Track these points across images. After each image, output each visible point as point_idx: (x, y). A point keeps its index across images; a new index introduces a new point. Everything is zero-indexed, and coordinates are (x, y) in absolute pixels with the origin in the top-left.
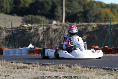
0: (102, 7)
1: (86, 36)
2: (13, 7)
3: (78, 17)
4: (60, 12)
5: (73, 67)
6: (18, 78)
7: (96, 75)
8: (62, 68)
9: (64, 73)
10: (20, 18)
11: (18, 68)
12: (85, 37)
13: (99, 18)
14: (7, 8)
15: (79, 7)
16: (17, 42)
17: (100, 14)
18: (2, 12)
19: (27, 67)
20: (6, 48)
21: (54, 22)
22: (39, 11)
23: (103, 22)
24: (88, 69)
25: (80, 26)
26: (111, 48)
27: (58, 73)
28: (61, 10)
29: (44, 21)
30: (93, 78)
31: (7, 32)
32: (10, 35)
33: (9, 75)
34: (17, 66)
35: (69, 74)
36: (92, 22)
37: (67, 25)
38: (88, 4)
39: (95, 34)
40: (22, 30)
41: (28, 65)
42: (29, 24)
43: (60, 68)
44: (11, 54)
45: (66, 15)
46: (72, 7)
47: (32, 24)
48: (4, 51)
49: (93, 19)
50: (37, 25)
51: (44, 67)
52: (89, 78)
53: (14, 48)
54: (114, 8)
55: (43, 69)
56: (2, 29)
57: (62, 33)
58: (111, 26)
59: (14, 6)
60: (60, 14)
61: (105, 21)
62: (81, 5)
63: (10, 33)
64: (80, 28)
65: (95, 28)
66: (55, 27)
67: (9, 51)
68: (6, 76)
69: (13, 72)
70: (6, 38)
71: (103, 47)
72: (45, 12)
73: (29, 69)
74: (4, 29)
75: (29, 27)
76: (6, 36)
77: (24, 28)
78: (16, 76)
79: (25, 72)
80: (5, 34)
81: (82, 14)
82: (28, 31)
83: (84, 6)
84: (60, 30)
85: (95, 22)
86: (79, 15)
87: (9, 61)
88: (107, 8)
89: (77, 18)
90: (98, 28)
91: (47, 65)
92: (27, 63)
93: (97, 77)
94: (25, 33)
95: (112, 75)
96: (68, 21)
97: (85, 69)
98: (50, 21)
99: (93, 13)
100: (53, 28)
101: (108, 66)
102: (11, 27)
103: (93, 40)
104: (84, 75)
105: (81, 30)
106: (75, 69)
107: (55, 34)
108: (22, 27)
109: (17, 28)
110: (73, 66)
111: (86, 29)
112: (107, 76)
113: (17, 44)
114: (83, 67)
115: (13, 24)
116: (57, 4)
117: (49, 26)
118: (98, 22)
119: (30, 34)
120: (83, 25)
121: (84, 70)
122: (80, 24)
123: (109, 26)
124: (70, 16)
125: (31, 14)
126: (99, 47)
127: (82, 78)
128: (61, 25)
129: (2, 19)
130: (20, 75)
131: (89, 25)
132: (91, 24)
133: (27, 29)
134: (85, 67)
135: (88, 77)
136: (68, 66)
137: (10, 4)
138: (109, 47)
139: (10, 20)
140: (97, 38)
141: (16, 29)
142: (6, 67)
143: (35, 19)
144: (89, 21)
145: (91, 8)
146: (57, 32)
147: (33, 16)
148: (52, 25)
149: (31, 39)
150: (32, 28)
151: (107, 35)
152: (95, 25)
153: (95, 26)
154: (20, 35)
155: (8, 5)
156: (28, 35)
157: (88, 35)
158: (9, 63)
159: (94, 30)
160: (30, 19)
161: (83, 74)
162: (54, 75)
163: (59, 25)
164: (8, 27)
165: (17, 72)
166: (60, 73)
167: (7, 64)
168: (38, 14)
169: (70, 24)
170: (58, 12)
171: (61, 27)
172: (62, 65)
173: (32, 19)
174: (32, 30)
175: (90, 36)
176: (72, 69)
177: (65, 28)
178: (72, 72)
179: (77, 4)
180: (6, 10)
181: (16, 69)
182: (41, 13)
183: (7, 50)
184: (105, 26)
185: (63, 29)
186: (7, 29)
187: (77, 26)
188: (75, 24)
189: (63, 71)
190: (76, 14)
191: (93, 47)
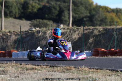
0: (108, 11)
1: (92, 39)
3: (85, 21)
4: (67, 17)
5: (80, 69)
6: (28, 79)
7: (103, 75)
8: (70, 70)
9: (72, 74)
10: (29, 22)
11: (27, 69)
13: (105, 23)
14: (16, 13)
15: (85, 12)
16: (25, 46)
17: (106, 18)
18: (11, 16)
19: (36, 69)
20: (15, 51)
21: (62, 26)
22: (47, 16)
23: (108, 26)
24: (95, 70)
25: (86, 29)
26: (117, 51)
27: (66, 74)
28: (68, 14)
29: (51, 25)
30: (100, 78)
31: (16, 35)
32: (18, 38)
33: (18, 76)
34: (26, 68)
35: (76, 75)
36: (98, 26)
37: (74, 28)
38: (94, 9)
39: (102, 37)
40: (30, 34)
41: (36, 67)
42: (38, 27)
43: (68, 70)
44: (20, 56)
45: (73, 19)
46: (79, 11)
47: (40, 28)
48: (13, 54)
49: (99, 23)
50: (44, 29)
51: (52, 69)
52: (96, 79)
53: (22, 51)
54: (119, 12)
56: (11, 33)
57: (69, 36)
58: (117, 29)
59: (22, 11)
60: (67, 19)
61: (111, 25)
62: (87, 10)
63: (19, 37)
64: (86, 32)
67: (18, 54)
68: (15, 77)
69: (22, 73)
70: (15, 42)
71: (109, 50)
72: (53, 17)
73: (38, 70)
74: (13, 32)
75: (37, 31)
76: (15, 40)
77: (32, 32)
78: (25, 77)
79: (34, 74)
80: (14, 37)
81: (88, 19)
82: (36, 35)
83: (90, 11)
84: (67, 33)
85: (101, 26)
86: (85, 19)
87: (19, 63)
88: (112, 13)
89: (83, 22)
90: (104, 32)
91: (55, 66)
92: (36, 65)
93: (104, 78)
94: (33, 36)
95: (119, 76)
96: (75, 25)
97: (92, 70)
98: (58, 25)
99: (99, 17)
101: (115, 67)
102: (20, 31)
103: (99, 43)
104: (92, 76)
105: (88, 33)
106: (82, 71)
108: (30, 30)
109: (26, 31)
110: (81, 67)
111: (92, 32)
112: (113, 77)
113: (26, 47)
114: (90, 68)
115: (21, 28)
116: (64, 9)
118: (104, 25)
119: (38, 37)
120: (89, 29)
121: (91, 71)
122: (86, 27)
123: (114, 30)
124: (76, 20)
125: (39, 18)
127: (89, 79)
128: (68, 29)
129: (11, 23)
130: (29, 76)
131: (95, 28)
132: (97, 27)
133: (34, 33)
134: (92, 68)
136: (75, 68)
137: (19, 9)
138: (115, 49)
140: (103, 41)
141: (25, 33)
142: (16, 69)
143: (42, 23)
144: (95, 24)
145: (97, 12)
146: (65, 35)
147: (41, 20)
149: (39, 42)
150: (40, 32)
151: (113, 38)
152: (101, 28)
153: (101, 30)
154: (28, 39)
155: (17, 10)
156: (36, 38)
157: (94, 38)
158: (19, 65)
159: (100, 33)
160: (38, 23)
161: (90, 75)
162: (62, 76)
163: (66, 28)
164: (17, 30)
165: (26, 74)
166: (68, 74)
167: (16, 66)
169: (77, 27)
170: (65, 16)
171: (69, 31)
172: (70, 67)
173: (40, 24)
174: (40, 34)
175: (96, 39)
176: (79, 70)
177: (72, 31)
179: (83, 9)
180: (15, 15)
181: (25, 70)
182: (48, 17)
183: (16, 53)
184: (111, 30)
185: (70, 33)
186: (16, 32)
187: (84, 30)
188: (82, 28)
189: (71, 72)
190: (83, 18)
191: (99, 50)
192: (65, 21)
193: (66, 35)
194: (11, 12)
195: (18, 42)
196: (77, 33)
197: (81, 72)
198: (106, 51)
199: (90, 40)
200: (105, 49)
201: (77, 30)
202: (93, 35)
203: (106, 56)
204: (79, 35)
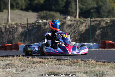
1: (100, 31)
2: (28, 4)
3: (92, 13)
4: (74, 8)
5: (88, 62)
6: (34, 73)
7: (110, 69)
8: (77, 63)
9: (79, 67)
10: (35, 14)
11: (34, 63)
12: (98, 32)
13: (112, 14)
14: (22, 4)
16: (32, 38)
17: (113, 9)
18: (17, 8)
19: (43, 62)
20: (22, 43)
21: (69, 18)
22: (53, 7)
24: (102, 63)
25: (94, 21)
27: (73, 67)
28: (75, 6)
29: (58, 17)
30: (107, 72)
31: (22, 28)
32: (25, 31)
33: (25, 70)
34: (33, 61)
35: (83, 68)
36: (105, 18)
37: (81, 20)
39: (109, 29)
40: (37, 26)
41: (43, 60)
42: (44, 20)
43: (75, 63)
45: (80, 11)
46: (86, 3)
47: (47, 20)
48: (20, 47)
49: (106, 14)
51: (59, 62)
52: (104, 72)
53: (29, 44)
55: (58, 63)
57: (76, 29)
59: (29, 2)
60: (74, 10)
62: (94, 1)
63: (26, 29)
64: (93, 23)
65: (109, 23)
66: (69, 23)
68: (22, 71)
69: (29, 67)
70: (22, 34)
72: (59, 8)
73: (45, 63)
74: (19, 25)
75: (44, 23)
76: (22, 32)
77: (39, 24)
78: (32, 70)
79: (41, 67)
80: (20, 30)
81: (95, 10)
82: (43, 27)
83: (97, 2)
84: (75, 25)
85: (108, 18)
86: (92, 10)
89: (90, 14)
90: (112, 23)
91: (62, 59)
92: (43, 58)
93: (111, 71)
94: (40, 28)
96: (82, 17)
97: (100, 63)
98: (65, 17)
99: (106, 8)
100: (67, 24)
102: (26, 23)
103: (106, 35)
104: (99, 69)
105: (95, 25)
107: (69, 29)
108: (37, 23)
109: (32, 24)
110: (88, 60)
111: (99, 24)
113: (33, 40)
114: (97, 61)
115: (28, 20)
117: (63, 22)
118: (111, 17)
119: (45, 29)
120: (96, 21)
121: (98, 65)
122: (93, 19)
124: (83, 11)
125: (46, 10)
126: (113, 42)
127: (96, 72)
128: (75, 21)
129: (17, 15)
130: (36, 70)
131: (102, 20)
132: (105, 19)
133: (42, 25)
134: (99, 61)
135: (102, 71)
136: (82, 60)
137: (25, 1)
139: (25, 16)
140: (110, 33)
141: (31, 25)
142: (22, 62)
143: (49, 15)
144: (102, 16)
145: (104, 3)
147: (48, 12)
148: (67, 20)
150: (47, 24)
152: (108, 20)
153: (108, 22)
154: (35, 30)
155: (23, 2)
156: (43, 30)
157: (102, 30)
158: (25, 58)
159: (108, 25)
160: (45, 15)
161: (98, 68)
162: (70, 69)
163: (73, 20)
164: (24, 23)
165: (33, 67)
166: (75, 67)
167: (23, 59)
168: (53, 10)
169: (84, 19)
170: (72, 8)
172: (77, 60)
173: (47, 15)
174: (47, 26)
175: (104, 31)
177: (79, 23)
178: (86, 66)
180: (22, 7)
181: (32, 64)
182: (55, 9)
183: (22, 46)
185: (77, 25)
186: (23, 25)
187: (91, 22)
188: (89, 19)
189: (78, 66)
190: (90, 10)
191: (106, 42)
192: (72, 12)
193: (73, 28)
194: (17, 4)
195: (24, 35)
196: (84, 24)
197: (88, 65)
198: (113, 43)
199: (97, 32)
200: (112, 41)
201: (84, 21)
202: (101, 26)
203: (114, 48)
204: (86, 27)
